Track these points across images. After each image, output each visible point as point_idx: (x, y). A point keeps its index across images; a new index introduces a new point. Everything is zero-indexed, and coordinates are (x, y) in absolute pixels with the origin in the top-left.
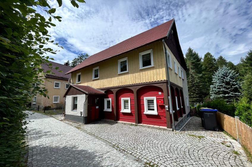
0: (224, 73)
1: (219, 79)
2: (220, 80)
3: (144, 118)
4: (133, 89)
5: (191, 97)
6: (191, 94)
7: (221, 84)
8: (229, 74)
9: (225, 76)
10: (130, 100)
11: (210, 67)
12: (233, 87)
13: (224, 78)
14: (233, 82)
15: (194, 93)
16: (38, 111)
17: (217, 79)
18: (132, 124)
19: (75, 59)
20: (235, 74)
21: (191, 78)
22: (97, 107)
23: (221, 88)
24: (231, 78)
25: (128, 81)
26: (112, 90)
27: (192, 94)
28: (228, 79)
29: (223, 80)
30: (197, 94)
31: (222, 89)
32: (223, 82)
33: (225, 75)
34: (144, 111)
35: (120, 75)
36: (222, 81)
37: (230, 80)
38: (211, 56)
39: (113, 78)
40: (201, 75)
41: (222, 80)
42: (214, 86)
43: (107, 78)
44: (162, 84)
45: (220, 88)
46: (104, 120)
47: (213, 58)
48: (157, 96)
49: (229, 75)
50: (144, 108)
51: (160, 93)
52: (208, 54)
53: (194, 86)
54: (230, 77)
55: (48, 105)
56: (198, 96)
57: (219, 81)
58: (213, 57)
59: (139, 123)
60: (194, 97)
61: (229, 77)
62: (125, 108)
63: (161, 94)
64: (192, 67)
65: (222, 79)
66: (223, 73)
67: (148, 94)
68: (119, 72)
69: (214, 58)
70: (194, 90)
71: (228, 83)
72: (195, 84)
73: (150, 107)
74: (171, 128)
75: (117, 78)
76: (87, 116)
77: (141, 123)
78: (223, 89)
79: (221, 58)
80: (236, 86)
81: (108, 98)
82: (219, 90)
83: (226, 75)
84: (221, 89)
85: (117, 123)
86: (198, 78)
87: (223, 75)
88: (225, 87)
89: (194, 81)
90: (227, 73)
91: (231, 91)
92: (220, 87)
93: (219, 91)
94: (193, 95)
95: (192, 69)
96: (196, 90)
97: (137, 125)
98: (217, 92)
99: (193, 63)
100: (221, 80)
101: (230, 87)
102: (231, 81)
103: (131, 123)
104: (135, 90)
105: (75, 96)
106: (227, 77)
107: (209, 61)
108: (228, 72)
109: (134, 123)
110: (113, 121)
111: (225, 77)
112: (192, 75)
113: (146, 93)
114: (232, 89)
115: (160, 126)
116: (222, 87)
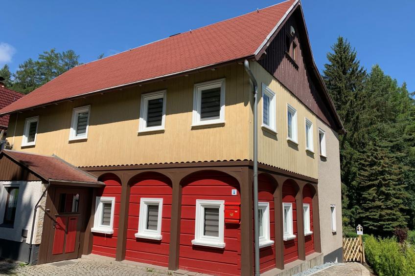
4: (170, 176)
10: (163, 205)
34: (194, 238)
35: (143, 135)
44: (239, 169)
51: (234, 192)
63: (236, 194)
68: (142, 128)
105: (12, 183)
109: (166, 269)
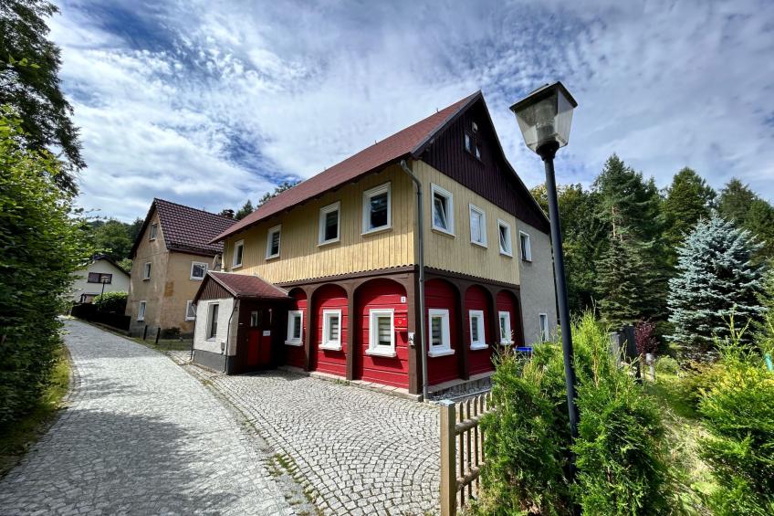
0: (713, 239)
1: (696, 259)
2: (700, 261)
3: (368, 366)
4: (345, 287)
5: (615, 317)
6: (613, 305)
7: (701, 276)
8: (732, 242)
9: (716, 248)
10: (342, 316)
11: (689, 217)
12: (742, 285)
13: (713, 255)
14: (746, 268)
15: (624, 302)
16: (144, 338)
17: (691, 258)
18: (338, 380)
19: (268, 196)
20: (751, 244)
21: (616, 255)
22: (267, 333)
23: (703, 288)
24: (736, 255)
25: (337, 264)
26: (304, 288)
27: (617, 305)
28: (726, 259)
29: (708, 261)
30: (634, 306)
31: (703, 293)
32: (710, 269)
33: (718, 247)
34: (368, 347)
35: (323, 248)
36: (707, 267)
37: (732, 262)
38: (698, 180)
39: (308, 257)
40: (649, 245)
41: (706, 264)
42: (681, 280)
43: (296, 255)
44: (405, 275)
45: (696, 289)
46: (282, 368)
47: (705, 186)
48: (396, 305)
49: (729, 247)
50: (368, 338)
51: (403, 299)
52: (687, 174)
53: (623, 280)
54: (733, 254)
55: (171, 325)
56: (638, 312)
57: (695, 265)
58: (704, 182)
59: (354, 378)
60: (624, 317)
61: (730, 251)
62: (331, 339)
63: (404, 301)
64: (621, 217)
65: (706, 258)
66: (709, 239)
67: (379, 300)
68: (322, 241)
69: (708, 188)
70: (624, 292)
71: (724, 273)
72: (628, 273)
73: (383, 335)
74: (418, 393)
75: (315, 255)
76: (234, 354)
77: (360, 379)
78: (710, 293)
79: (735, 186)
80: (754, 282)
81: (296, 308)
82: (695, 294)
83: (722, 245)
84: (702, 291)
85: (308, 376)
86: (640, 253)
87: (710, 245)
88: (714, 287)
89: (625, 262)
90: (724, 239)
91: (738, 300)
92: (700, 285)
93: (696, 299)
94: (619, 309)
95: (622, 225)
96: (631, 293)
97: (347, 384)
98: (692, 303)
99: (622, 205)
100: (704, 261)
101: (732, 284)
102: (735, 266)
103: (336, 377)
104: (350, 288)
105: (214, 302)
106: (723, 251)
107: (686, 196)
108: (729, 235)
109: (343, 379)
110: (301, 370)
111: (717, 252)
112: (618, 245)
113: (375, 298)
114: (739, 293)
115: (398, 386)
116: (705, 285)
